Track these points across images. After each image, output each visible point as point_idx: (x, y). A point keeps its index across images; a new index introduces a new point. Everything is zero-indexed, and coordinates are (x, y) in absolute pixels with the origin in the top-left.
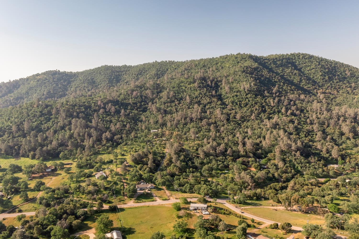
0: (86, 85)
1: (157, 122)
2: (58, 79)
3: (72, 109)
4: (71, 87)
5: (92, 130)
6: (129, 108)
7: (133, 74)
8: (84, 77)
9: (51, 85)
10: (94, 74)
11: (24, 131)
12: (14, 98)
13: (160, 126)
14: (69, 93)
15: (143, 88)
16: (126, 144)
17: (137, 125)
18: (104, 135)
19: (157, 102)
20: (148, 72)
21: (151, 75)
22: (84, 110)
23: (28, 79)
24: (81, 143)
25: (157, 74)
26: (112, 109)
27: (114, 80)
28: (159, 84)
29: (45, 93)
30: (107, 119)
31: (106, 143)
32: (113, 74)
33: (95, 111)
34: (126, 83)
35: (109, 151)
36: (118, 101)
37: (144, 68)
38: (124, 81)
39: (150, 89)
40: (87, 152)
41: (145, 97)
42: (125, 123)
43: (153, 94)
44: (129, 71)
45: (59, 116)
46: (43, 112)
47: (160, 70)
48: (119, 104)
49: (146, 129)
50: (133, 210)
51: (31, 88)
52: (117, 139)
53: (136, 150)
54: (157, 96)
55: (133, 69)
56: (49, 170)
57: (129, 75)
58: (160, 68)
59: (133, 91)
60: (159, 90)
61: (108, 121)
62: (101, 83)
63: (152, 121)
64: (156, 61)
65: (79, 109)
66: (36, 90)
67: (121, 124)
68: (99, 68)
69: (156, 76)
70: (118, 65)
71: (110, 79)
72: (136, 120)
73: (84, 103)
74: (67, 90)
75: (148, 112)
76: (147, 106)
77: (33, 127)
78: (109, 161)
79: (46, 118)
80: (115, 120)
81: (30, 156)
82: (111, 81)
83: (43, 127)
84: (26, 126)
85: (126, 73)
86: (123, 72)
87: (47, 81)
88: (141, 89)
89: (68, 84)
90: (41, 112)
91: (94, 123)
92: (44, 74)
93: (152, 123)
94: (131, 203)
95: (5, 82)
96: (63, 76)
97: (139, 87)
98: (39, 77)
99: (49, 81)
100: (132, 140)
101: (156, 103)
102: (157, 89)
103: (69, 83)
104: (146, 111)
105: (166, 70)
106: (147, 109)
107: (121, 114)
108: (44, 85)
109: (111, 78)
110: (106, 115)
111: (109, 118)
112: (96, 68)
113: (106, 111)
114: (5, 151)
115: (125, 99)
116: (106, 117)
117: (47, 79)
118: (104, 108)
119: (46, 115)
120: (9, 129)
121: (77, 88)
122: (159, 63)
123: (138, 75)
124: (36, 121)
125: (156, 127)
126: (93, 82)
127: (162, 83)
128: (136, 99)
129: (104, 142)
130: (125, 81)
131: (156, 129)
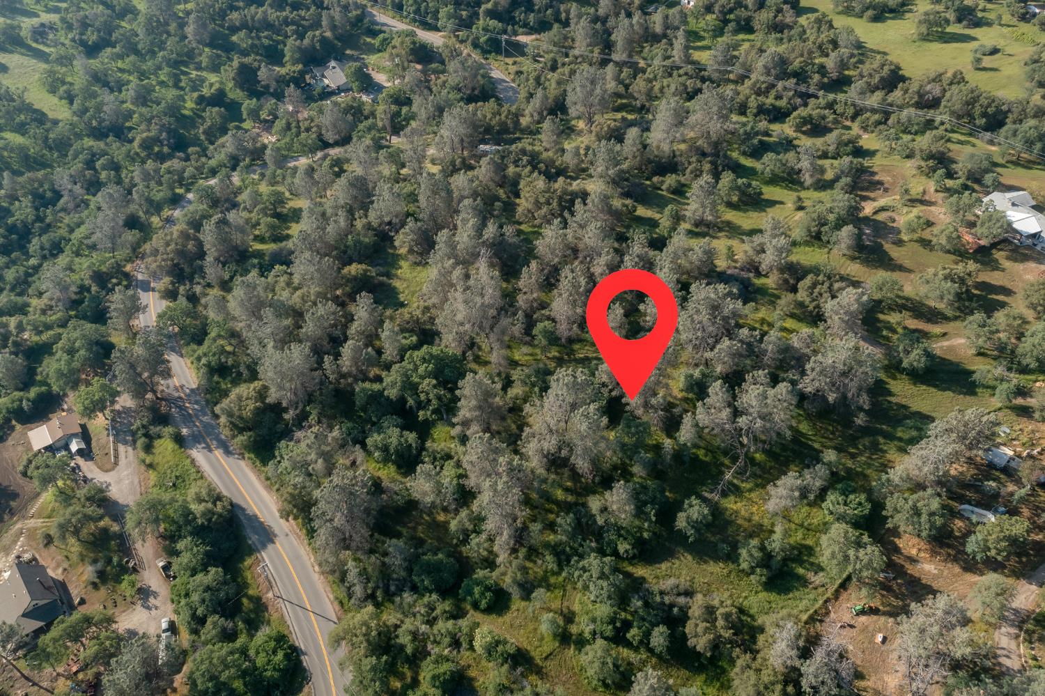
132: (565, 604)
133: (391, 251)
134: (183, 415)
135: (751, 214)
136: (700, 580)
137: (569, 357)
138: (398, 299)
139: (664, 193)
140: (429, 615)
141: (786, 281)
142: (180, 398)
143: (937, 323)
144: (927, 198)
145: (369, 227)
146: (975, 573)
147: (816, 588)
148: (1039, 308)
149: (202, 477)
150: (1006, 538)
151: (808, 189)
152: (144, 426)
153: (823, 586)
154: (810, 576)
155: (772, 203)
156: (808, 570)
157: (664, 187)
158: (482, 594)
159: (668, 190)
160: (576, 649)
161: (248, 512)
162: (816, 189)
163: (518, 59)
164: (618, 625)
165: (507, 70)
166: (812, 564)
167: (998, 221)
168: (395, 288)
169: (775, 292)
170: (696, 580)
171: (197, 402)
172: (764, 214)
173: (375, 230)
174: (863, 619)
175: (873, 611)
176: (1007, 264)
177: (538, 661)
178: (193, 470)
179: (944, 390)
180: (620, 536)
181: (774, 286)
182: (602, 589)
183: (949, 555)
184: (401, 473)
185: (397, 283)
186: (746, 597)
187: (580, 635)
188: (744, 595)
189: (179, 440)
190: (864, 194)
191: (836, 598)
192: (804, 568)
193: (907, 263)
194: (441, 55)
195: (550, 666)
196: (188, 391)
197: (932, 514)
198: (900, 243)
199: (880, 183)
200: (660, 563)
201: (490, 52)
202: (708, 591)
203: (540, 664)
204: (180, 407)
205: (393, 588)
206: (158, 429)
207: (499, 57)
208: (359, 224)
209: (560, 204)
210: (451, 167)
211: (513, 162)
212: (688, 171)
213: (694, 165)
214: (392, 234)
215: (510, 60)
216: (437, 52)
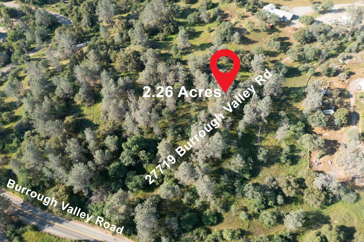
132: (240, 205)
133: (74, 105)
134: (27, 217)
135: (195, 39)
136: (273, 173)
137: (177, 117)
138: (93, 124)
139: (161, 42)
140: (199, 237)
141: (230, 60)
142: (20, 210)
143: (276, 56)
144: (245, 15)
145: (59, 99)
146: (338, 130)
147: (303, 157)
148: (301, 41)
149: (59, 238)
150: (345, 116)
151: (207, 24)
152: (12, 232)
153: (305, 155)
154: (299, 154)
155: (200, 33)
156: (298, 153)
157: (160, 39)
158: (213, 219)
159: (162, 40)
160: (255, 219)
161: (91, 240)
162: (210, 23)
163: (57, 4)
164: (265, 203)
165: (55, 10)
166: (297, 150)
167: (275, 16)
168: (88, 120)
169: (227, 65)
170: (272, 174)
171: (29, 208)
172: (200, 38)
173: (62, 99)
174: (321, 159)
175: (323, 156)
176: (281, 29)
177: (246, 230)
178: (52, 238)
179: (293, 77)
180: (243, 173)
181: (225, 63)
182: (258, 195)
183: (329, 128)
184: (146, 191)
185: (88, 117)
186: (288, 171)
187: (253, 213)
188: (287, 170)
189: (36, 229)
190: (225, 19)
191: (311, 157)
192: (296, 153)
193: (255, 39)
194: (22, 11)
195: (251, 229)
196: (20, 206)
197: (324, 118)
198: (248, 33)
199: (227, 14)
200: (259, 175)
201: (43, 4)
202: (278, 175)
203: (248, 230)
204: (21, 215)
205: (176, 236)
206: (21, 229)
207: (48, 6)
208: (54, 99)
209: (135, 60)
210: (75, 60)
211: (101, 49)
212: (164, 30)
213: (166, 27)
214: (72, 98)
215: (54, 5)
216: (20, 11)
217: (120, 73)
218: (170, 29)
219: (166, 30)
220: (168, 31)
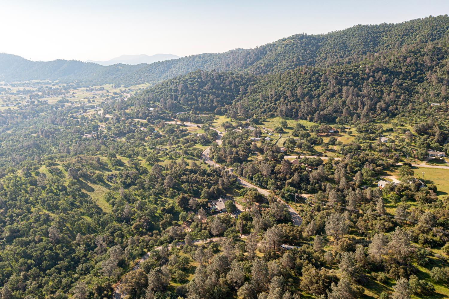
0: (337, 50)
1: (438, 95)
2: (305, 44)
3: (340, 77)
4: (321, 53)
5: (365, 99)
6: (401, 77)
7: (396, 35)
8: (334, 41)
9: (299, 50)
10: (346, 36)
11: (297, 96)
12: (264, 65)
13: (443, 100)
14: (319, 60)
15: (419, 54)
16: (403, 116)
17: (412, 96)
18: (378, 104)
19: (438, 71)
20: (418, 32)
21: (422, 35)
22: (352, 78)
23: (274, 45)
24: (354, 111)
25: (432, 34)
26: (382, 78)
27: (371, 43)
28: (440, 48)
29: (295, 60)
30: (377, 88)
31: (381, 113)
32: (370, 35)
33: (363, 79)
34: (387, 47)
35: (385, 120)
36: (387, 69)
37: (412, 27)
38: (383, 44)
39: (428, 55)
40: (363, 120)
41: (421, 65)
42: (399, 94)
43: (432, 61)
44: (390, 31)
45: (328, 84)
46: (312, 79)
47: (436, 29)
48: (389, 73)
49: (424, 101)
50: (427, 169)
51: (279, 55)
52: (393, 110)
53: (416, 121)
54: (438, 63)
55: (396, 29)
56: (332, 131)
57: (391, 36)
58: (437, 25)
59: (405, 57)
60: (440, 56)
61: (379, 91)
62: (355, 48)
63: (431, 93)
64: (431, 16)
65: (346, 76)
66: (284, 56)
67: (394, 95)
68: (351, 28)
69: (430, 37)
70: (375, 24)
71: (365, 42)
72: (410, 91)
73: (351, 70)
74: (316, 57)
75: (425, 83)
76: (423, 75)
77: (304, 93)
78: (388, 129)
79: (315, 85)
80: (387, 90)
81: (308, 119)
82: (366, 45)
83: (313, 93)
84: (299, 92)
85: (386, 34)
86: (382, 32)
87: (295, 46)
88: (416, 54)
89: (316, 49)
90: (310, 79)
91: (365, 92)
92: (290, 38)
93: (432, 95)
94: (424, 164)
95: (253, 48)
96: (311, 40)
97: (413, 52)
98: (285, 42)
99: (297, 47)
100: (409, 112)
101: (436, 72)
102: (437, 55)
103: (318, 48)
104: (422, 82)
105: (445, 28)
106: (423, 79)
107: (393, 84)
108: (292, 51)
109: (367, 40)
110: (376, 84)
111: (379, 88)
112: (347, 29)
113: (374, 80)
114: (286, 113)
115: (395, 67)
116: (376, 87)
117: (295, 45)
118: (373, 76)
119: (314, 82)
120: (283, 94)
121: (327, 54)
122: (435, 19)
123: (403, 36)
124: (306, 87)
125: (437, 100)
126: (345, 47)
127: (444, 46)
128: (409, 67)
129: (379, 112)
130: (385, 45)
131: (437, 102)
133: (235, 297)
139: (378, 282)
145: (226, 282)
157: (378, 279)
159: (380, 281)
163: (302, 205)
165: (296, 209)
173: (228, 285)
201: (289, 200)
207: (293, 203)
208: (221, 280)
209: (323, 284)
210: (268, 256)
211: (299, 257)
212: (391, 271)
213: (394, 269)
214: (237, 288)
215: (298, 205)
216: (266, 199)
217: (302, 291)
218: (398, 273)
219: (393, 272)
220: (395, 275)
